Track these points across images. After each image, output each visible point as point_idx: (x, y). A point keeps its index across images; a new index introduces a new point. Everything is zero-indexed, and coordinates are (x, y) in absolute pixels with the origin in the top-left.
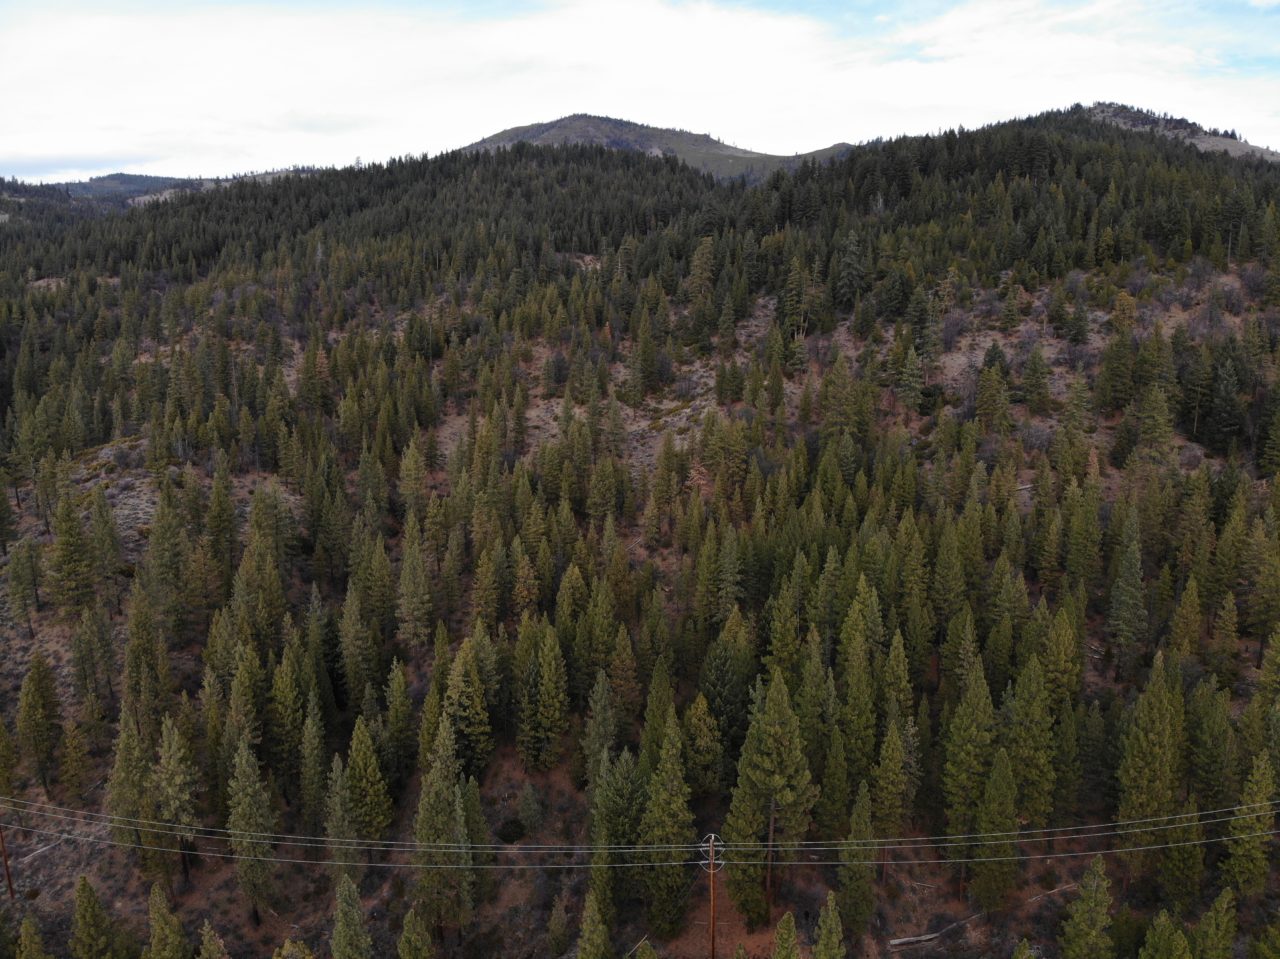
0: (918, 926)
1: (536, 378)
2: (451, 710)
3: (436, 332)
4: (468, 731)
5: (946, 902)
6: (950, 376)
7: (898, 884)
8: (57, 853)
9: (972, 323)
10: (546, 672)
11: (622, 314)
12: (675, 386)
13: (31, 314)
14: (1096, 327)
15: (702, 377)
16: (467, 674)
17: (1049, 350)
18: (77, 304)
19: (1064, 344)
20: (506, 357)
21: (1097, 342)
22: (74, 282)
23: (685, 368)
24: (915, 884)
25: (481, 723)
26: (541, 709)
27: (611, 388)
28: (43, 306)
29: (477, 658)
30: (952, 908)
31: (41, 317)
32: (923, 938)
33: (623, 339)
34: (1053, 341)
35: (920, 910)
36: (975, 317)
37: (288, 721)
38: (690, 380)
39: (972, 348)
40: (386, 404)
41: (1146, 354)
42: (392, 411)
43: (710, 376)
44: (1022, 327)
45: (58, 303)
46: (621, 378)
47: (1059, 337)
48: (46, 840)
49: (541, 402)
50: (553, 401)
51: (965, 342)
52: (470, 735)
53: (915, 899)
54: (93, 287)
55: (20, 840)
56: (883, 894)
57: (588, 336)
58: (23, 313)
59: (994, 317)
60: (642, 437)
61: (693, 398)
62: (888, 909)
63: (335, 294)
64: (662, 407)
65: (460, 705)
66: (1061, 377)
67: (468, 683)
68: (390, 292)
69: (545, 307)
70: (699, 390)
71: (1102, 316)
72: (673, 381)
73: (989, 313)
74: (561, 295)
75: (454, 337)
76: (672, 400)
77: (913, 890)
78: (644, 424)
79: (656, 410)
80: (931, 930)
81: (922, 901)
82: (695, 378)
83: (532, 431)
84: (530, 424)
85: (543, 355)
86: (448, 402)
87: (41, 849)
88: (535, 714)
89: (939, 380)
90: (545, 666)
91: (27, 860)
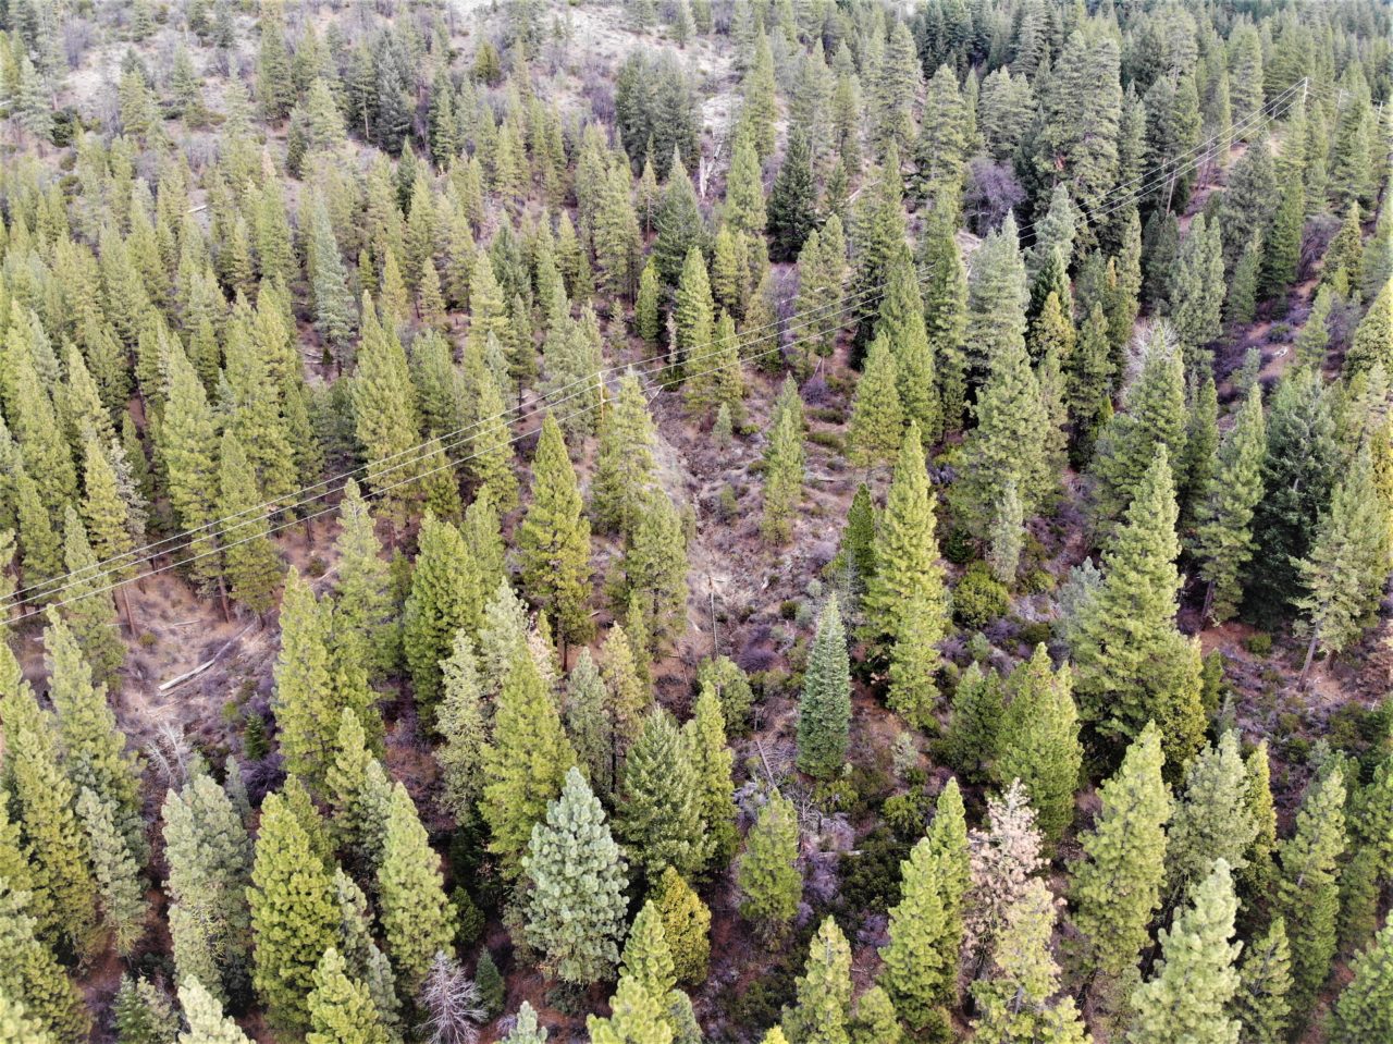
0: (188, 662)
5: (214, 629)
6: (83, 98)
7: (153, 632)
9: (99, 36)
14: (244, 32)
17: (199, 59)
19: (212, 52)
21: (248, 48)
24: (173, 626)
30: (223, 631)
32: (197, 670)
34: (201, 50)
35: (185, 648)
36: (102, 27)
39: (106, 62)
41: (303, 55)
44: (159, 37)
47: (204, 44)
51: (94, 57)
53: (179, 639)
56: (136, 646)
59: (124, 27)
62: (147, 659)
66: (216, 88)
71: (249, 20)
73: (118, 23)
77: (173, 632)
80: (203, 660)
81: (187, 638)
89: (70, 102)
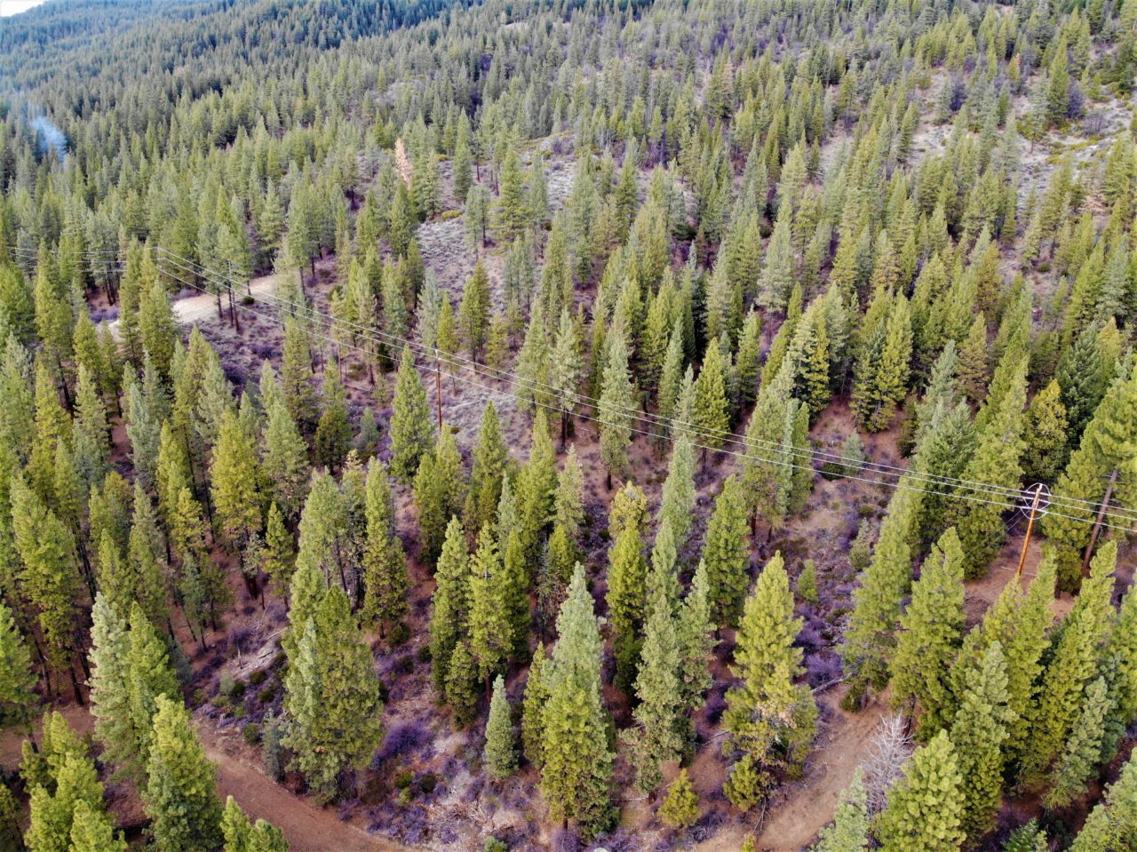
1: (932, 105)
2: (795, 354)
3: (837, 58)
4: (806, 376)
8: (476, 408)
10: (891, 339)
11: (1037, 48)
12: (1082, 123)
13: (501, 44)
15: (1117, 116)
16: (815, 326)
18: (536, 40)
20: (902, 83)
22: (535, 25)
23: (1098, 106)
25: (820, 371)
26: (881, 372)
27: (1011, 120)
28: (510, 41)
29: (826, 315)
31: (507, 48)
33: (1032, 74)
37: (655, 344)
38: (1101, 118)
40: (779, 116)
42: (783, 123)
43: (1126, 116)
45: (521, 38)
46: (1023, 112)
48: (468, 398)
49: (931, 129)
50: (944, 127)
52: (808, 380)
54: (549, 28)
55: (452, 396)
57: (994, 64)
58: (494, 45)
60: (1035, 171)
61: (1103, 136)
63: (748, 32)
64: (1064, 143)
65: (804, 352)
67: (814, 334)
68: (798, 33)
69: (952, 35)
70: (1111, 129)
72: (1082, 117)
74: (972, 24)
75: (854, 64)
76: (1079, 136)
78: (1041, 158)
79: (1057, 146)
82: (1108, 117)
83: (915, 154)
84: (916, 147)
85: (942, 81)
86: (837, 126)
87: (465, 404)
88: (873, 378)
90: (893, 334)
91: (454, 409)
